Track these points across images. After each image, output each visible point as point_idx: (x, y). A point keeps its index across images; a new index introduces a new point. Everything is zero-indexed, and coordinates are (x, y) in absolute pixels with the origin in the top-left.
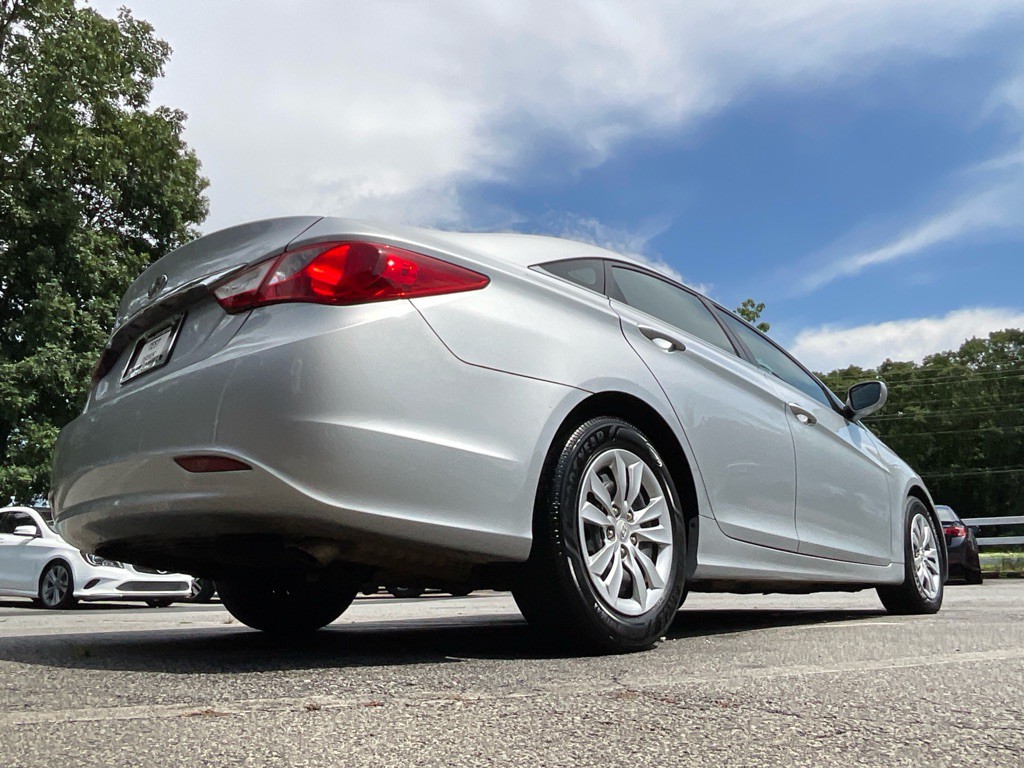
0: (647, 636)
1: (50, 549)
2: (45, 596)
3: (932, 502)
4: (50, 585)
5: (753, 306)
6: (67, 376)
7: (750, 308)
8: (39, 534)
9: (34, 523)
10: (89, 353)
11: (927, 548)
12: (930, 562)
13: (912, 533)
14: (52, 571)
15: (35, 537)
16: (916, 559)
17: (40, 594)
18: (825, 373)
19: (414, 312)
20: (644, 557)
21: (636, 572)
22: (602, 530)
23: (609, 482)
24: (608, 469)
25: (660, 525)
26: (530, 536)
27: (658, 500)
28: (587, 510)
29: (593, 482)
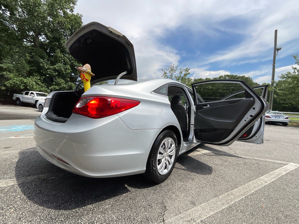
6: (63, 70)
7: (187, 70)
18: (197, 79)
19: (118, 118)
20: (169, 159)
21: (167, 163)
22: (161, 159)
23: (164, 147)
24: (164, 144)
25: (173, 151)
26: (145, 169)
27: (173, 145)
28: (159, 157)
29: (161, 149)
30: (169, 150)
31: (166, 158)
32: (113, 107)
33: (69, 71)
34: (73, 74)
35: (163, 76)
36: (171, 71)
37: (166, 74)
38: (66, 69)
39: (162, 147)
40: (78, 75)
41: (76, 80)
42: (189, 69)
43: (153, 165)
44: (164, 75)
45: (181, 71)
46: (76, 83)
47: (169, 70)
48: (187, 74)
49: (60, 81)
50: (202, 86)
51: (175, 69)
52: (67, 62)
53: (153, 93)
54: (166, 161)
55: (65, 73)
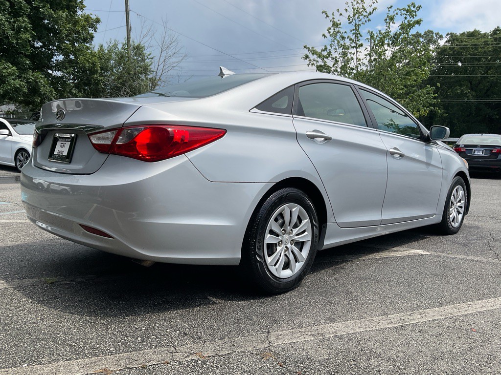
0: (294, 285)
1: (17, 143)
2: (19, 167)
3: (468, 177)
4: (20, 161)
5: (414, 7)
6: (10, 33)
7: (412, 8)
8: (10, 134)
9: (7, 128)
10: (21, 18)
11: (460, 201)
12: (459, 208)
13: (452, 196)
14: (20, 154)
15: (8, 135)
16: (451, 209)
17: (16, 164)
18: (458, 34)
19: (187, 161)
20: (296, 250)
21: (291, 257)
22: (276, 244)
23: (280, 221)
24: (281, 215)
25: (306, 233)
26: (240, 256)
27: (306, 221)
28: (269, 239)
29: (272, 225)
30: (295, 231)
31: (289, 246)
32: (177, 143)
33: (28, 35)
34: (38, 44)
35: (327, 35)
36: (354, 15)
37: (337, 29)
38: (18, 31)
39: (276, 220)
40: (54, 45)
41: (50, 61)
42: (420, 7)
43: (256, 253)
44: (332, 31)
45: (391, 14)
46: (50, 72)
47: (348, 14)
48: (410, 26)
49: (5, 68)
50: (479, 60)
51: (369, 10)
52: (21, 8)
53: (255, 110)
54: (289, 252)
55: (17, 43)
